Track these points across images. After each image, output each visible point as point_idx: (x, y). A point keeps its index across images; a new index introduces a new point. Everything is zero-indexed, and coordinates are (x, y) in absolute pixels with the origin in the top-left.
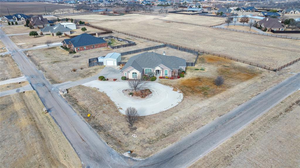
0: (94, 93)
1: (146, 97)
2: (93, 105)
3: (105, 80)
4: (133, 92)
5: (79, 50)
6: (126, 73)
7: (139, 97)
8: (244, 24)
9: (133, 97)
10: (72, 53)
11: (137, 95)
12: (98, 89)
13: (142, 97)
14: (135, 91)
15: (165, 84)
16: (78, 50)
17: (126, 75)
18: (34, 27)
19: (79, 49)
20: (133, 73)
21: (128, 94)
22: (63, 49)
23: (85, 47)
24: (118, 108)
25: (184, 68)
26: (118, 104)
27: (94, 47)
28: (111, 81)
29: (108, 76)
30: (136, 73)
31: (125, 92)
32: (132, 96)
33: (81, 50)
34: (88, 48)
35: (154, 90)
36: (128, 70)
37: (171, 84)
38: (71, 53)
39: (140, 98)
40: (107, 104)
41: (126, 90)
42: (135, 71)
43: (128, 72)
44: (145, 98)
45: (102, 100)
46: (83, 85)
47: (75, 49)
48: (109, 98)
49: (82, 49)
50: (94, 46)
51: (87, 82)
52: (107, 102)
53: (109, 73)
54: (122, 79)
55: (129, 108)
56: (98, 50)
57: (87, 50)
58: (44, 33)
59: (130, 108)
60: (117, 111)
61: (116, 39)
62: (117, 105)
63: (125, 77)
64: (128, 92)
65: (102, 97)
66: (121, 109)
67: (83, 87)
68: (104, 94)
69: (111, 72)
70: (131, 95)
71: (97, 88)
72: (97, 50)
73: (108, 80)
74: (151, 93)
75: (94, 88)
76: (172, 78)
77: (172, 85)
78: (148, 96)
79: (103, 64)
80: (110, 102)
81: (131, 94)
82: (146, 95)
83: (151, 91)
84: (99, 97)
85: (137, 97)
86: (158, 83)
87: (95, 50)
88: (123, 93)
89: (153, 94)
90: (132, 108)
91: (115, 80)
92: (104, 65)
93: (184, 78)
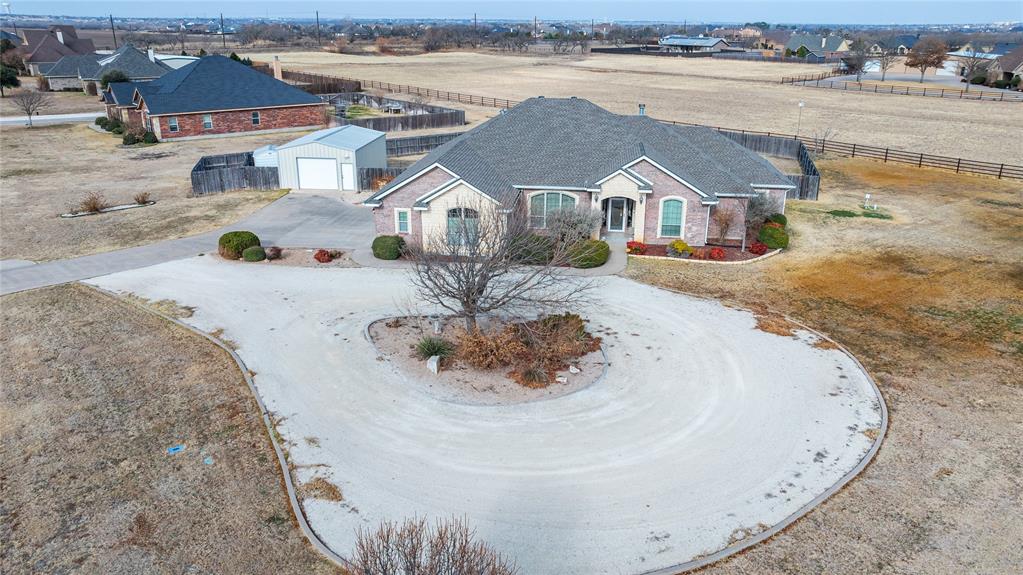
0: (146, 339)
1: (562, 377)
2: (73, 440)
3: (261, 256)
4: (454, 334)
5: (173, 129)
6: (402, 215)
7: (501, 380)
8: (923, 72)
9: (447, 374)
10: (138, 141)
11: (486, 358)
12: (190, 311)
13: (529, 378)
14: (464, 322)
15: (681, 287)
16: (170, 132)
17: (403, 226)
18: (31, 68)
19: (175, 122)
20: (453, 213)
21: (407, 351)
22: (104, 131)
23: (208, 119)
24: (304, 477)
25: (777, 194)
26: (312, 441)
27: (256, 122)
28: (300, 264)
29: (291, 235)
30: (471, 213)
31: (388, 336)
32: (443, 365)
33: (185, 132)
34: (223, 126)
35: (607, 322)
36: (422, 189)
37: (727, 287)
38: (130, 141)
39: (510, 383)
40: (203, 440)
41: (397, 323)
42: (466, 194)
43: (419, 204)
44: (553, 387)
45: (176, 399)
46: (91, 282)
47: (156, 122)
48: (244, 377)
49: (195, 127)
50: (255, 115)
51: (133, 268)
52: (218, 420)
53: (300, 224)
54: (378, 256)
55: (385, 537)
56: (276, 137)
57: (222, 135)
58: (55, 84)
59: (414, 532)
60: (285, 519)
61: (375, 104)
62: (300, 454)
63: (400, 241)
64: (410, 338)
65: (193, 372)
66: (332, 493)
67: (89, 294)
68: (216, 351)
69: (316, 219)
70: (432, 363)
71: (184, 301)
72: (268, 136)
73: (277, 255)
74: (594, 344)
75: (160, 304)
76: (717, 250)
77: (731, 295)
78: (573, 369)
79: (277, 182)
80: (238, 420)
81: (430, 349)
82: (557, 364)
83: (589, 328)
84: (173, 368)
85: (484, 379)
86: (632, 282)
87: (260, 137)
88: (368, 344)
89: (615, 355)
90: (431, 532)
91: (326, 257)
92: (284, 185)
93: (792, 254)
